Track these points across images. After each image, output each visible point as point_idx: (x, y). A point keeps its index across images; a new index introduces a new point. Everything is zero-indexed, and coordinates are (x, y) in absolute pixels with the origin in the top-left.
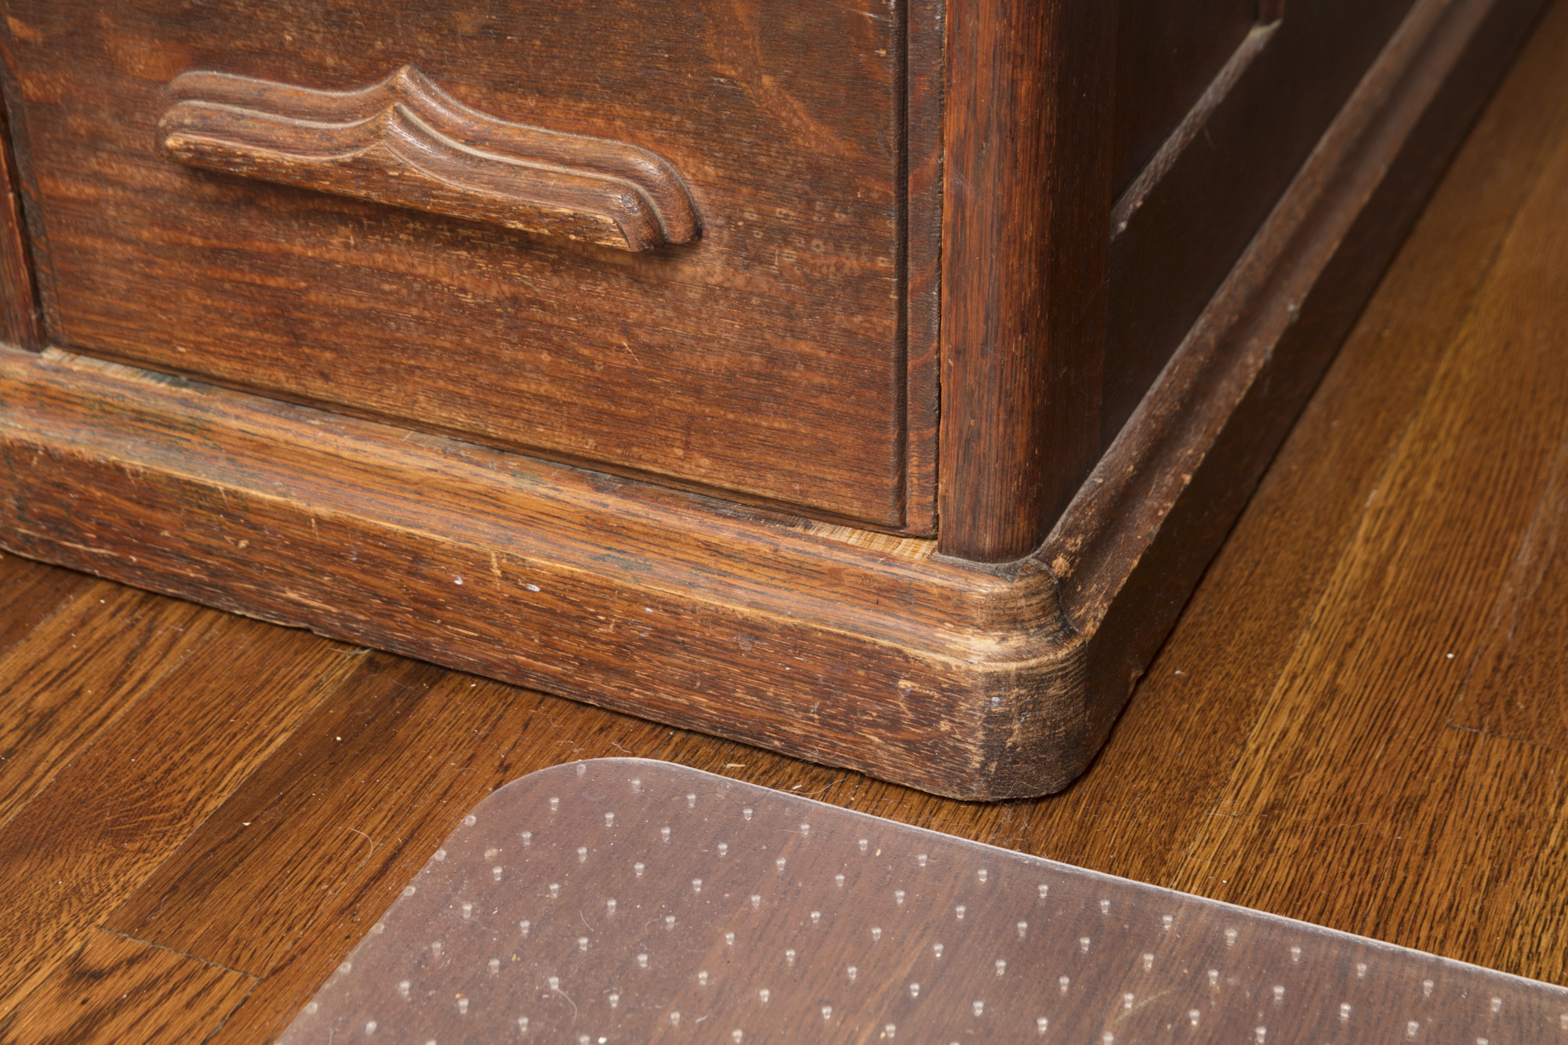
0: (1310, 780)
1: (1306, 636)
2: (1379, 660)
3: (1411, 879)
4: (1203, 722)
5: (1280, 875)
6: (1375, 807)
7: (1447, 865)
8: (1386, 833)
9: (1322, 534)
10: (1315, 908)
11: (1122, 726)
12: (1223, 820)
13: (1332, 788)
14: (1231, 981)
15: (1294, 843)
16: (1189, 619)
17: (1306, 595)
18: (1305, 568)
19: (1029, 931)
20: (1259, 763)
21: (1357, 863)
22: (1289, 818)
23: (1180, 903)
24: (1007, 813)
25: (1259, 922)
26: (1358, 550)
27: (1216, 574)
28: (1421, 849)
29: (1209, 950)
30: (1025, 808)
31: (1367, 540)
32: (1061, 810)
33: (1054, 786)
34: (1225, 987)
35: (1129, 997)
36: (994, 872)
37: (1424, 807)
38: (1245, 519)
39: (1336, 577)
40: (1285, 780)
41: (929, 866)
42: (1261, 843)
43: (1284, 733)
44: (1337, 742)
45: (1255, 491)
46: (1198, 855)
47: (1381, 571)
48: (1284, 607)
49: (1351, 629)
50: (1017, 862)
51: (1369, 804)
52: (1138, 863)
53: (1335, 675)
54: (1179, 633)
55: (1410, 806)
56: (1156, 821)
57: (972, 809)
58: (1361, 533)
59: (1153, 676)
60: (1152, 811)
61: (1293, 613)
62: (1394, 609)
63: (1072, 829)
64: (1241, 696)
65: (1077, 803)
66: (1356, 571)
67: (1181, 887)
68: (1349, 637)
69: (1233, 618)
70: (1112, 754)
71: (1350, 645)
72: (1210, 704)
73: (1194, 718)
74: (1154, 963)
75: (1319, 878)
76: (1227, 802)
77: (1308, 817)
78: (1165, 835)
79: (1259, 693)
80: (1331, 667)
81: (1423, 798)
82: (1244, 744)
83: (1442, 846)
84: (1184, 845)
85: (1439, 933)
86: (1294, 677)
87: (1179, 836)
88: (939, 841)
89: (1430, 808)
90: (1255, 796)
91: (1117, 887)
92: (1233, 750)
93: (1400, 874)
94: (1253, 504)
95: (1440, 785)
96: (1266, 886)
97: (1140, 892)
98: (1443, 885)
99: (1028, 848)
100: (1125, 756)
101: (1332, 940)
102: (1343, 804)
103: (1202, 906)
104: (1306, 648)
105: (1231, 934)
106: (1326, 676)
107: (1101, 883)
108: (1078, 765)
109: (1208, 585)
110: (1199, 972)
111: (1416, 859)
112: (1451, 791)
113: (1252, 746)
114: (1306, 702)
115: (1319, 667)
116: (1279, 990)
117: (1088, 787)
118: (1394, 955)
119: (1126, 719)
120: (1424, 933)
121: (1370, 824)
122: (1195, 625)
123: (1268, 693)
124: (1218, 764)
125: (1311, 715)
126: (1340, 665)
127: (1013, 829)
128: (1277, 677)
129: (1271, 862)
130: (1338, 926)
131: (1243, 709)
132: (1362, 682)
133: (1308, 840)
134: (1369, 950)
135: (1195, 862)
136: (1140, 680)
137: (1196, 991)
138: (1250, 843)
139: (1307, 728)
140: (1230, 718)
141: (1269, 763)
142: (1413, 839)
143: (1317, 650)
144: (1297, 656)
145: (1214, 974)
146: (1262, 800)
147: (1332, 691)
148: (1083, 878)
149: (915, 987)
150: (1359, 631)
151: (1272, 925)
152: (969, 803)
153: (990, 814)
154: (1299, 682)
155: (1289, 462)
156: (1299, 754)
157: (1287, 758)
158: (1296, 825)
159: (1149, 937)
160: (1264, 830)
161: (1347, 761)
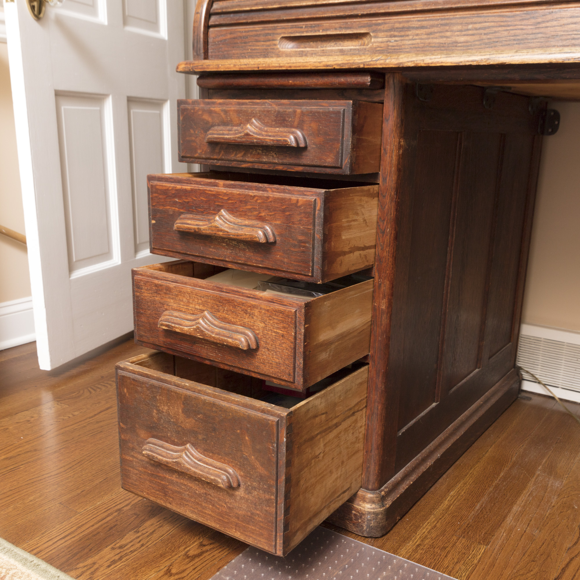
0: (427, 541)
1: (433, 516)
2: (445, 522)
3: (441, 560)
4: (410, 529)
5: (417, 557)
6: (438, 548)
7: (449, 559)
8: (439, 552)
9: (440, 499)
10: (423, 563)
11: (395, 527)
12: (409, 546)
13: (431, 543)
14: (404, 573)
15: (421, 551)
16: (411, 510)
17: (434, 509)
18: (435, 504)
19: (369, 559)
20: (418, 537)
21: (432, 556)
22: (421, 547)
23: (397, 558)
24: (370, 539)
25: (412, 564)
26: (446, 502)
27: (418, 503)
28: (445, 556)
29: (401, 567)
30: (373, 539)
31: (448, 501)
32: (380, 540)
33: (379, 536)
34: (402, 573)
35: (385, 573)
36: (365, 549)
37: (447, 549)
38: (426, 494)
39: (441, 507)
40: (422, 541)
41: (354, 546)
42: (415, 551)
43: (424, 532)
44: (434, 535)
45: (429, 489)
46: (403, 551)
47: (450, 507)
48: (430, 511)
49: (441, 516)
50: (370, 547)
51: (437, 546)
52: (392, 551)
53: (436, 524)
54: (409, 513)
55: (445, 548)
56: (397, 544)
57: (364, 538)
58: (447, 499)
59: (402, 519)
60: (396, 543)
61: (431, 512)
62: (450, 513)
63: (381, 544)
64: (418, 525)
65: (383, 539)
66: (445, 506)
67: (399, 556)
68: (440, 517)
69: (420, 511)
70: (392, 532)
71: (440, 519)
72: (412, 526)
73: (408, 528)
74: (391, 568)
75: (424, 558)
76: (411, 543)
77: (425, 547)
78: (398, 547)
79: (421, 525)
80: (436, 522)
81: (447, 547)
82: (416, 534)
83: (449, 556)
84: (401, 549)
85: (444, 570)
86: (429, 523)
87: (400, 548)
88: (357, 542)
89: (448, 549)
90: (416, 543)
91: (387, 554)
92: (414, 534)
93: (440, 559)
94: (429, 492)
95: (451, 545)
96: (414, 558)
97: (391, 556)
98: (447, 562)
99: (372, 546)
100: (394, 533)
101: (424, 568)
102: (432, 546)
103: (402, 559)
104: (432, 518)
105: (406, 565)
106: (435, 524)
107: (384, 553)
108: (384, 532)
109: (416, 505)
110: (398, 570)
111: (443, 557)
112: (453, 546)
113: (418, 534)
114: (430, 528)
115: (434, 522)
116: (412, 575)
117: (386, 537)
118: (435, 572)
119: (396, 526)
120: (441, 570)
121: (436, 550)
122: (413, 512)
123: (423, 525)
124: (411, 536)
125: (430, 530)
126: (438, 522)
127: (371, 542)
128: (425, 523)
129: (416, 554)
130: (426, 566)
131: (418, 527)
132: (441, 525)
133: (424, 551)
134: (431, 571)
135: (403, 552)
136: (399, 520)
137: (397, 573)
138: (413, 550)
139: (429, 532)
140: (415, 529)
141: (420, 537)
142: (443, 554)
143: (434, 519)
144: (430, 519)
145: (401, 571)
146: (417, 543)
147: (435, 526)
148: (381, 552)
149: (347, 566)
150: (443, 517)
151: (414, 564)
152: (364, 537)
153: (367, 539)
154: (429, 524)
155: (437, 485)
156: (426, 536)
157: (424, 537)
158: (422, 548)
159: (391, 563)
160: (416, 548)
161: (435, 539)
